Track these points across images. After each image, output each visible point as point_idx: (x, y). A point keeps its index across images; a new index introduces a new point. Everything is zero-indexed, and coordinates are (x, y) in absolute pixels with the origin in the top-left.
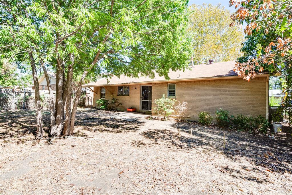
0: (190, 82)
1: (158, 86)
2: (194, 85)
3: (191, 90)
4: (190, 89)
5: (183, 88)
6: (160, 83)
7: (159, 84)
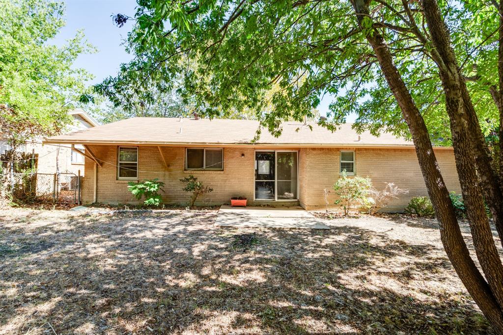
0: (380, 150)
1: (320, 154)
2: (388, 155)
3: (382, 163)
4: (381, 161)
5: (369, 159)
6: (326, 148)
7: (322, 149)
